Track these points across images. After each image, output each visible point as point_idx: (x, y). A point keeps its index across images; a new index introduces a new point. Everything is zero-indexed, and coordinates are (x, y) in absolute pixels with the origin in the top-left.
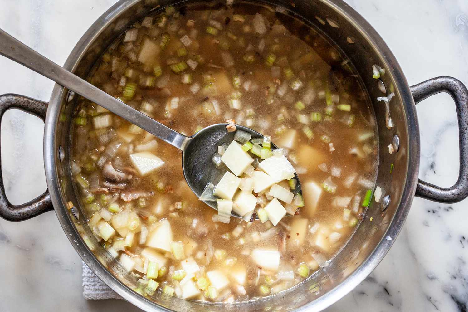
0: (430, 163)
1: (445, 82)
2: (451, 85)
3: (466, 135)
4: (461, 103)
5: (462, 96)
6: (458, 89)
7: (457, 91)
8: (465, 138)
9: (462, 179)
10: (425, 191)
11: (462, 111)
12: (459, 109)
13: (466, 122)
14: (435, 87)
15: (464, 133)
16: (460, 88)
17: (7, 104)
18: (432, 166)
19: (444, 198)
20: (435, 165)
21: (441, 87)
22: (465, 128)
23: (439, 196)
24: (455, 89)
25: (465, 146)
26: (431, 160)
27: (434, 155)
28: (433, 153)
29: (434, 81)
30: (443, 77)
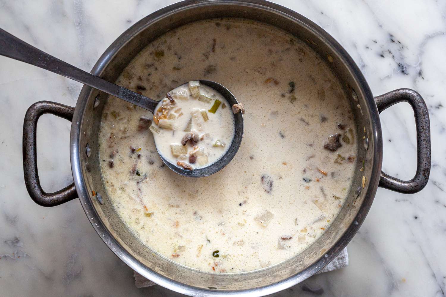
0: (418, 71)
1: (405, 94)
2: (410, 96)
3: (422, 137)
4: (418, 111)
5: (419, 105)
6: (415, 99)
7: (415, 101)
8: (421, 140)
9: (419, 174)
10: (388, 183)
11: (418, 117)
12: (417, 116)
13: (422, 126)
14: (397, 97)
15: (420, 136)
16: (418, 98)
17: (42, 110)
18: (420, 74)
19: (404, 190)
20: (422, 72)
21: (402, 97)
22: (421, 132)
23: (400, 188)
24: (413, 99)
25: (421, 147)
26: (418, 69)
27: (420, 64)
28: (419, 62)
29: (396, 92)
30: (404, 89)
